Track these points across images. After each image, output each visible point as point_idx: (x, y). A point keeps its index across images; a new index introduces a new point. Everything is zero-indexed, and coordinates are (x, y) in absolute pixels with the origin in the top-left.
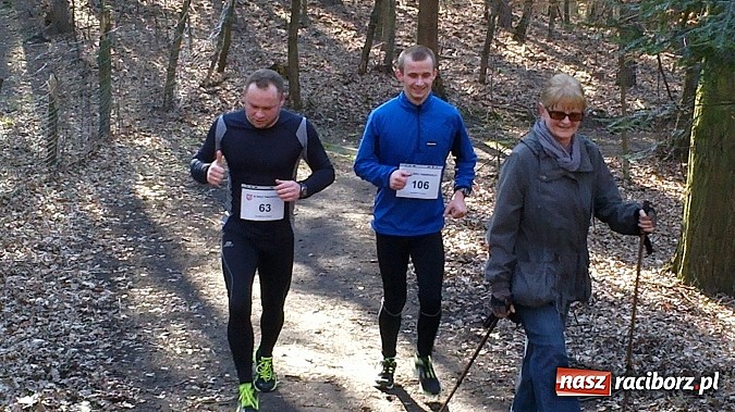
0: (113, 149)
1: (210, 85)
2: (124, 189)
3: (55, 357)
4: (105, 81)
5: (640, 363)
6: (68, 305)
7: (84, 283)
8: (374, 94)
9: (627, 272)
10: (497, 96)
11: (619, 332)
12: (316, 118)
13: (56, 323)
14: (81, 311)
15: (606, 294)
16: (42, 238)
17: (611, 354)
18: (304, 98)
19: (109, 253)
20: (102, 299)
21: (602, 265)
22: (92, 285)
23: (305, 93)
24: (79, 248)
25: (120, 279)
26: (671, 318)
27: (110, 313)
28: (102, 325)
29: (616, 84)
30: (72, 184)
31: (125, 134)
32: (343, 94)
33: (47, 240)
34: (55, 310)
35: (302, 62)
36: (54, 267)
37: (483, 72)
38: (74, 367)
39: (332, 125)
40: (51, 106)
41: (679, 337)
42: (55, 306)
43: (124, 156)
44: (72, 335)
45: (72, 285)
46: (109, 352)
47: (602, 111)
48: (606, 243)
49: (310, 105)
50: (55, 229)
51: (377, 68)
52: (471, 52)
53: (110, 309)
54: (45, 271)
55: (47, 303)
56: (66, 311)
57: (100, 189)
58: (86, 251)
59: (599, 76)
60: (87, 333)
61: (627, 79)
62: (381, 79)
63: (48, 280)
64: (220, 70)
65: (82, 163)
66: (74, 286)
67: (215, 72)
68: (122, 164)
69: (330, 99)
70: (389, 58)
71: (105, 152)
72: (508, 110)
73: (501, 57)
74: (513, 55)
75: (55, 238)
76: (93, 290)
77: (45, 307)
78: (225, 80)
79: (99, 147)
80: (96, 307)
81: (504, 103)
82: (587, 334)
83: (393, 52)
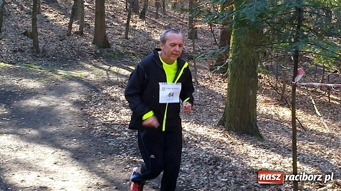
5: (212, 170)
8: (75, 44)
10: (134, 45)
11: (201, 155)
12: (47, 57)
15: (193, 137)
17: (198, 167)
18: (41, 48)
21: (189, 123)
23: (41, 45)
26: (223, 147)
29: (189, 38)
32: (60, 46)
35: (39, 30)
37: (126, 34)
39: (55, 60)
41: (228, 156)
49: (44, 51)
51: (76, 33)
61: (193, 35)
62: (78, 37)
69: (53, 47)
70: (81, 28)
72: (139, 51)
73: (134, 26)
74: (140, 25)
81: (137, 48)
82: (186, 157)
83: (83, 25)
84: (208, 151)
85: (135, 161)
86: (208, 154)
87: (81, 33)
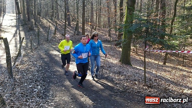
1: (53, 37)
3: (34, 79)
4: (38, 37)
5: (119, 75)
6: (35, 70)
11: (115, 71)
14: (37, 71)
17: (115, 74)
28: (41, 73)
33: (31, 60)
36: (33, 65)
38: (37, 81)
40: (31, 41)
41: (123, 71)
44: (36, 75)
46: (42, 77)
51: (76, 34)
55: (32, 70)
64: (55, 35)
70: (78, 33)
71: (39, 47)
83: (79, 32)
87: (78, 35)
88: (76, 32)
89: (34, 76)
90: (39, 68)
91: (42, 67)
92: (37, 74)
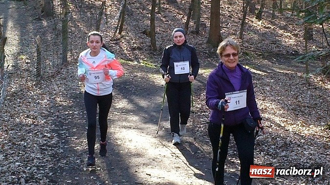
0: (68, 70)
1: (114, 40)
2: (71, 88)
3: (24, 172)
4: (65, 38)
6: (35, 145)
7: (46, 134)
9: (307, 129)
10: (247, 45)
11: (302, 160)
13: (28, 155)
14: (41, 149)
15: (296, 141)
16: (30, 112)
18: (158, 46)
19: (59, 119)
20: (52, 142)
21: (295, 126)
22: (49, 135)
23: (158, 44)
24: (46, 117)
25: (62, 132)
26: (328, 153)
27: (55, 149)
28: (51, 155)
29: (304, 39)
30: (47, 86)
31: (74, 62)
33: (32, 113)
34: (29, 148)
35: (158, 29)
36: (32, 126)
37: (241, 33)
38: (32, 178)
40: (38, 50)
42: (29, 146)
43: (73, 73)
44: (35, 161)
45: (40, 135)
47: (297, 51)
48: (297, 115)
49: (160, 49)
50: (36, 107)
51: (192, 32)
52: (236, 24)
53: (55, 147)
54: (27, 128)
55: (25, 144)
56: (34, 148)
57: (60, 88)
58: (49, 118)
59: (296, 35)
60: (43, 160)
61: (309, 37)
62: (194, 37)
63: (29, 133)
64: (120, 33)
65: (53, 76)
66: (40, 136)
67: (117, 34)
68: (71, 77)
70: (197, 28)
71: (64, 71)
72: (253, 51)
73: (250, 27)
74: (256, 25)
75: (35, 112)
76: (49, 138)
77: (25, 146)
78: (121, 38)
79: (62, 69)
80: (49, 146)
81: (251, 48)
82: (286, 162)
83: (199, 24)
84: (311, 157)
85: (233, 162)
86: (310, 159)
87: (197, 32)
88: (191, 24)
89: (27, 162)
90: (51, 138)
91: (59, 136)
92: (38, 159)
